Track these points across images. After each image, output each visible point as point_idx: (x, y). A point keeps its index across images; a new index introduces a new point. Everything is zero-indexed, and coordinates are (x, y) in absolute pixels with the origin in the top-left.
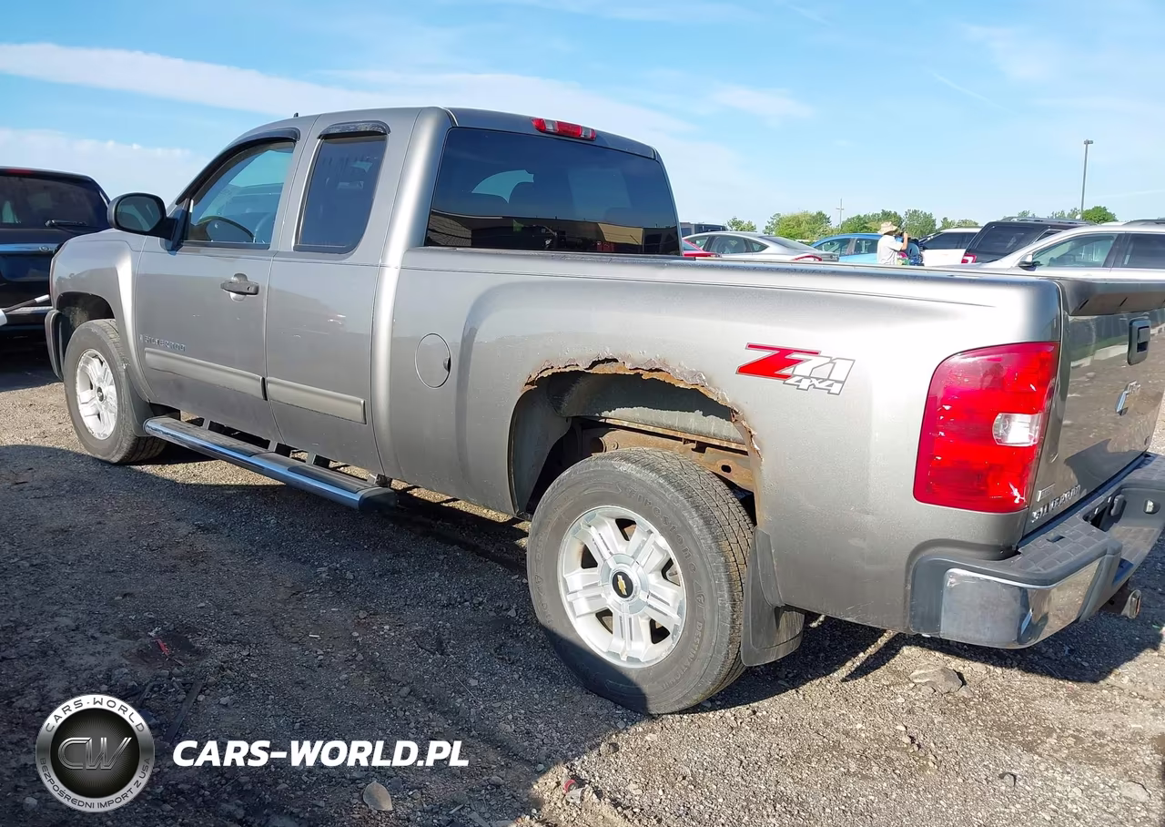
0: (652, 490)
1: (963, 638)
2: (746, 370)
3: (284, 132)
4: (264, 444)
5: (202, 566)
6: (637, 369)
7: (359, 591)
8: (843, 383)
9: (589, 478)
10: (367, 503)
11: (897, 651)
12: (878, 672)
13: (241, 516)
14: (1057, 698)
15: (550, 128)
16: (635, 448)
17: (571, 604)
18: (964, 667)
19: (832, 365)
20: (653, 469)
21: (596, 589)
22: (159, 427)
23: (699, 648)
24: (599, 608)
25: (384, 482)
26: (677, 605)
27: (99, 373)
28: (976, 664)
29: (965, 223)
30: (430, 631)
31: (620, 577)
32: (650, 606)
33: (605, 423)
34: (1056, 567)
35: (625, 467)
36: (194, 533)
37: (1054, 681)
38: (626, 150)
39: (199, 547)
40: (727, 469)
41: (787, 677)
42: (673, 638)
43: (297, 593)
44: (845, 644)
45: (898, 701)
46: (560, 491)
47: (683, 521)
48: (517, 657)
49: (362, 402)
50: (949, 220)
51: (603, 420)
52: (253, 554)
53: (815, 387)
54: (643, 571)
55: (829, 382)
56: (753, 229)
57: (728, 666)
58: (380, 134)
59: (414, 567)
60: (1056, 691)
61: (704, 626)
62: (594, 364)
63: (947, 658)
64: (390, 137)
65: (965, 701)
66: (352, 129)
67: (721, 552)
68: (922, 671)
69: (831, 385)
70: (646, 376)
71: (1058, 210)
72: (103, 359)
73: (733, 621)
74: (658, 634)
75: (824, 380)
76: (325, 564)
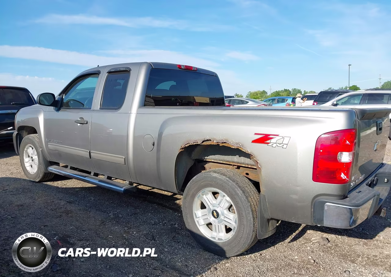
0: (225, 182)
1: (332, 226)
2: (254, 141)
3: (95, 72)
4: (89, 173)
5: (70, 215)
6: (218, 142)
7: (124, 221)
8: (287, 144)
9: (203, 179)
10: (126, 191)
11: (306, 232)
12: (300, 239)
13: (82, 198)
14: (360, 245)
15: (183, 67)
16: (217, 168)
17: (198, 221)
18: (328, 236)
19: (283, 139)
20: (224, 175)
21: (206, 216)
22: (53, 169)
23: (243, 234)
24: (208, 222)
25: (131, 184)
26: (235, 220)
27: (32, 152)
28: (332, 235)
29: (311, 92)
30: (149, 233)
31: (214, 212)
32: (225, 221)
33: (206, 161)
34: (361, 201)
35: (215, 175)
36: (66, 204)
37: (358, 239)
38: (207, 74)
39: (69, 209)
40: (247, 174)
41: (270, 242)
42: (233, 231)
43: (103, 223)
44: (288, 230)
45: (308, 248)
46: (193, 183)
47: (235, 192)
48: (180, 241)
49: (124, 157)
50: (306, 91)
51: (205, 160)
52: (87, 210)
53: (278, 146)
54: (222, 209)
55: (282, 145)
56: (242, 97)
57: (253, 239)
58: (128, 71)
59: (142, 212)
60: (359, 242)
61: (244, 227)
62: (203, 141)
63: (322, 233)
64: (131, 72)
65: (330, 247)
66: (118, 70)
67: (249, 202)
68: (315, 238)
69: (283, 145)
70: (221, 145)
71: (341, 87)
72: (33, 147)
73: (254, 224)
74: (228, 230)
75: (281, 144)
76: (112, 212)
